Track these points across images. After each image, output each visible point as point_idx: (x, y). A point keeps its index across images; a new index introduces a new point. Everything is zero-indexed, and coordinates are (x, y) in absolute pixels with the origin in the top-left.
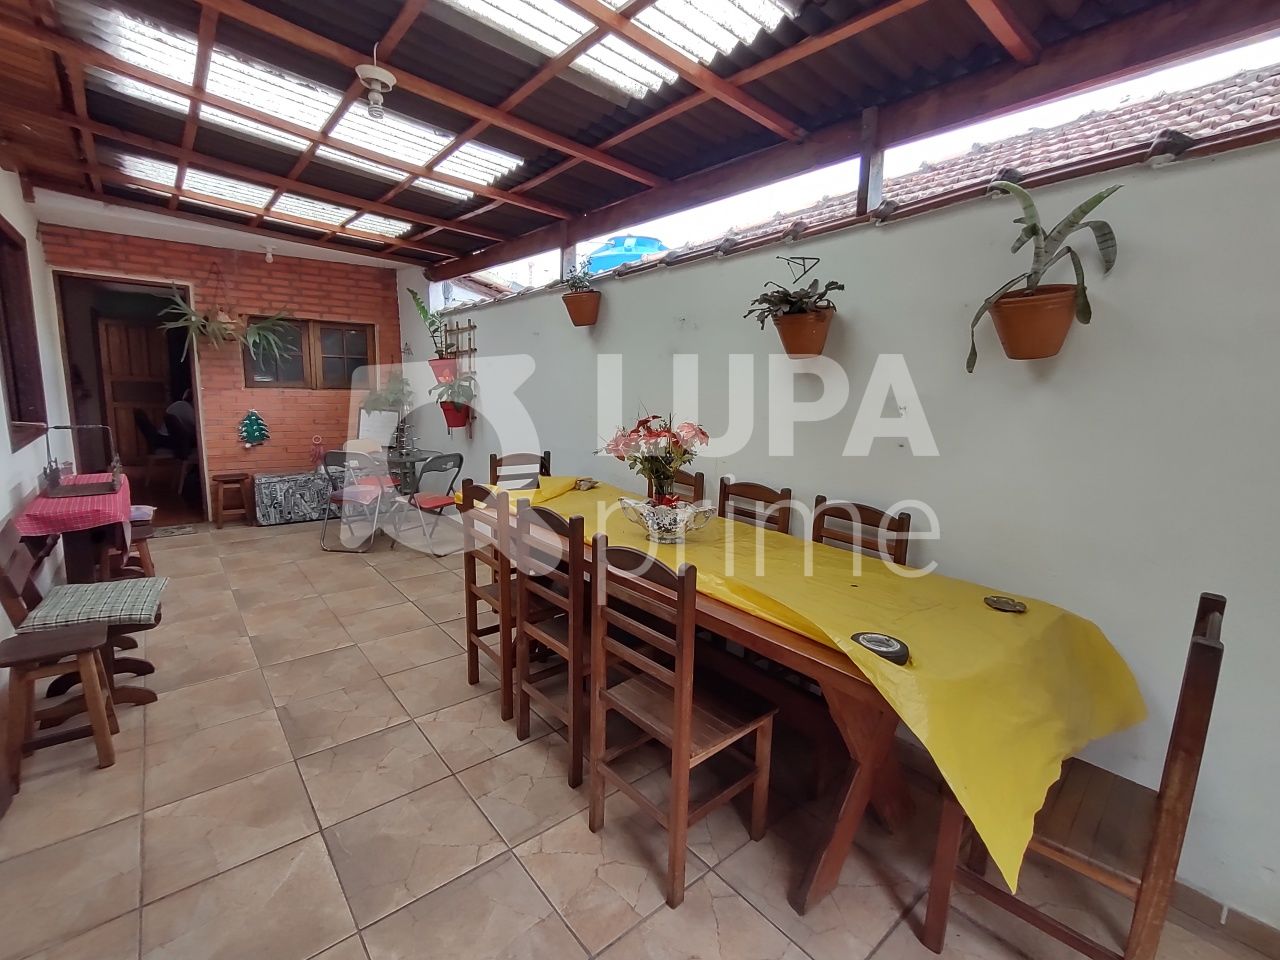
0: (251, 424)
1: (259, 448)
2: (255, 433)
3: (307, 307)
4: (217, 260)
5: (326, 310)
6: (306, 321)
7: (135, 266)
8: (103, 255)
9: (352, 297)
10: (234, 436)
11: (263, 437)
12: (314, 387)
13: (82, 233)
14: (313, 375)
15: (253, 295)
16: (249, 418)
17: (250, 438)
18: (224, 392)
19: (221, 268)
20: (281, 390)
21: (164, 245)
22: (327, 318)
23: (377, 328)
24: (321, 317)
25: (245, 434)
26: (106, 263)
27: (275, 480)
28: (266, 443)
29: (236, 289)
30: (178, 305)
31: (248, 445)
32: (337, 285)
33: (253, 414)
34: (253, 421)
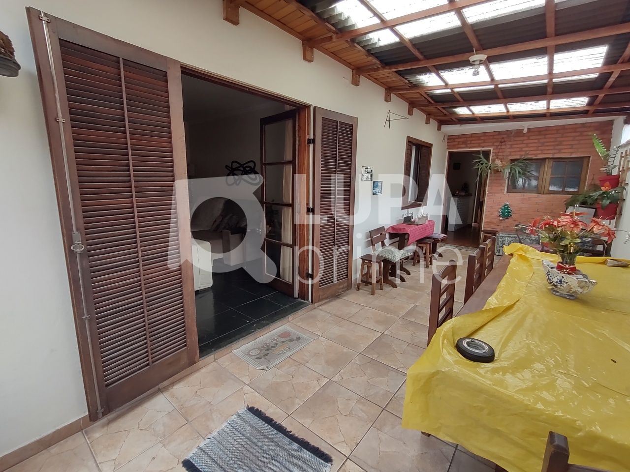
0: (505, 209)
1: (506, 220)
2: (506, 214)
3: (546, 152)
4: (505, 136)
5: (558, 151)
6: (545, 159)
7: (473, 145)
8: (464, 143)
9: (576, 142)
10: (497, 214)
11: (509, 216)
12: (542, 192)
13: (459, 136)
14: (543, 186)
15: (518, 149)
16: (504, 206)
17: (503, 215)
18: (496, 194)
19: (506, 140)
20: (523, 194)
21: (485, 134)
22: (556, 156)
23: (591, 158)
24: (553, 156)
25: (501, 213)
26: (464, 146)
27: (506, 235)
28: (510, 218)
29: (511, 148)
30: (481, 158)
31: (501, 218)
32: (567, 137)
33: (506, 205)
34: (506, 208)
